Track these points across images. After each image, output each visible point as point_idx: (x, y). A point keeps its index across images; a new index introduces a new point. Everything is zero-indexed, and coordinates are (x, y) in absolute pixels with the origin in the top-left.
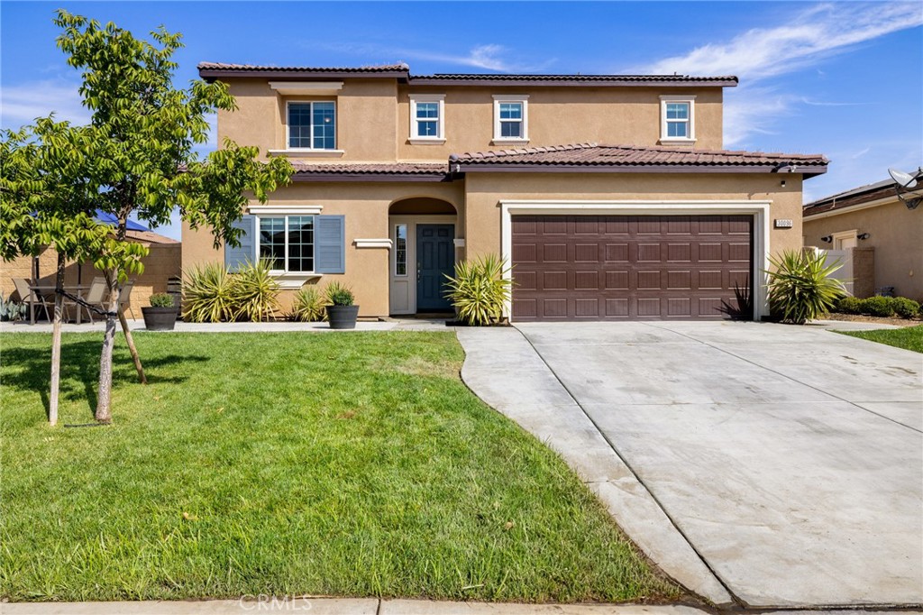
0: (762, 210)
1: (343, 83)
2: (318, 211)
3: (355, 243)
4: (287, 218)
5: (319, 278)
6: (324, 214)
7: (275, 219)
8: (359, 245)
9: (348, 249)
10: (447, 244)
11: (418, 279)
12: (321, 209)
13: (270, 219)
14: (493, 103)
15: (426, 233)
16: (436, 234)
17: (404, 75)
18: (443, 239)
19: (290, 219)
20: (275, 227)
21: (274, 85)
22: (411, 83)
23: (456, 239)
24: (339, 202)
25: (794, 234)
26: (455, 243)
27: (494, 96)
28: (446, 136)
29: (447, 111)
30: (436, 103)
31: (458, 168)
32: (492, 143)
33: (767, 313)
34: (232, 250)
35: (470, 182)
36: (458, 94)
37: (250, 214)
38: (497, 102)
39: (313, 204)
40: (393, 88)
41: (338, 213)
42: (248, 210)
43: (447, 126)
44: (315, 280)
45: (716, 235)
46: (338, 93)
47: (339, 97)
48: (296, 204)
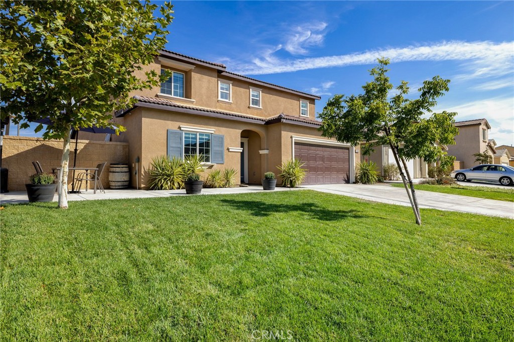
0: (353, 146)
1: (195, 67)
2: (213, 132)
3: (228, 149)
4: (198, 134)
6: (215, 134)
7: (192, 134)
8: (230, 150)
9: (226, 152)
13: (189, 134)
14: (249, 89)
19: (200, 134)
20: (192, 138)
22: (222, 74)
23: (261, 150)
24: (221, 128)
25: (359, 155)
26: (261, 152)
27: (250, 87)
28: (232, 101)
29: (232, 89)
30: (228, 85)
31: (284, 121)
32: (249, 107)
33: (355, 181)
34: (171, 149)
35: (282, 127)
36: (236, 83)
37: (180, 130)
38: (251, 90)
39: (210, 128)
40: (216, 74)
41: (221, 134)
42: (180, 128)
43: (232, 96)
44: (211, 167)
45: (342, 154)
46: (191, 71)
47: (192, 73)
48: (202, 127)
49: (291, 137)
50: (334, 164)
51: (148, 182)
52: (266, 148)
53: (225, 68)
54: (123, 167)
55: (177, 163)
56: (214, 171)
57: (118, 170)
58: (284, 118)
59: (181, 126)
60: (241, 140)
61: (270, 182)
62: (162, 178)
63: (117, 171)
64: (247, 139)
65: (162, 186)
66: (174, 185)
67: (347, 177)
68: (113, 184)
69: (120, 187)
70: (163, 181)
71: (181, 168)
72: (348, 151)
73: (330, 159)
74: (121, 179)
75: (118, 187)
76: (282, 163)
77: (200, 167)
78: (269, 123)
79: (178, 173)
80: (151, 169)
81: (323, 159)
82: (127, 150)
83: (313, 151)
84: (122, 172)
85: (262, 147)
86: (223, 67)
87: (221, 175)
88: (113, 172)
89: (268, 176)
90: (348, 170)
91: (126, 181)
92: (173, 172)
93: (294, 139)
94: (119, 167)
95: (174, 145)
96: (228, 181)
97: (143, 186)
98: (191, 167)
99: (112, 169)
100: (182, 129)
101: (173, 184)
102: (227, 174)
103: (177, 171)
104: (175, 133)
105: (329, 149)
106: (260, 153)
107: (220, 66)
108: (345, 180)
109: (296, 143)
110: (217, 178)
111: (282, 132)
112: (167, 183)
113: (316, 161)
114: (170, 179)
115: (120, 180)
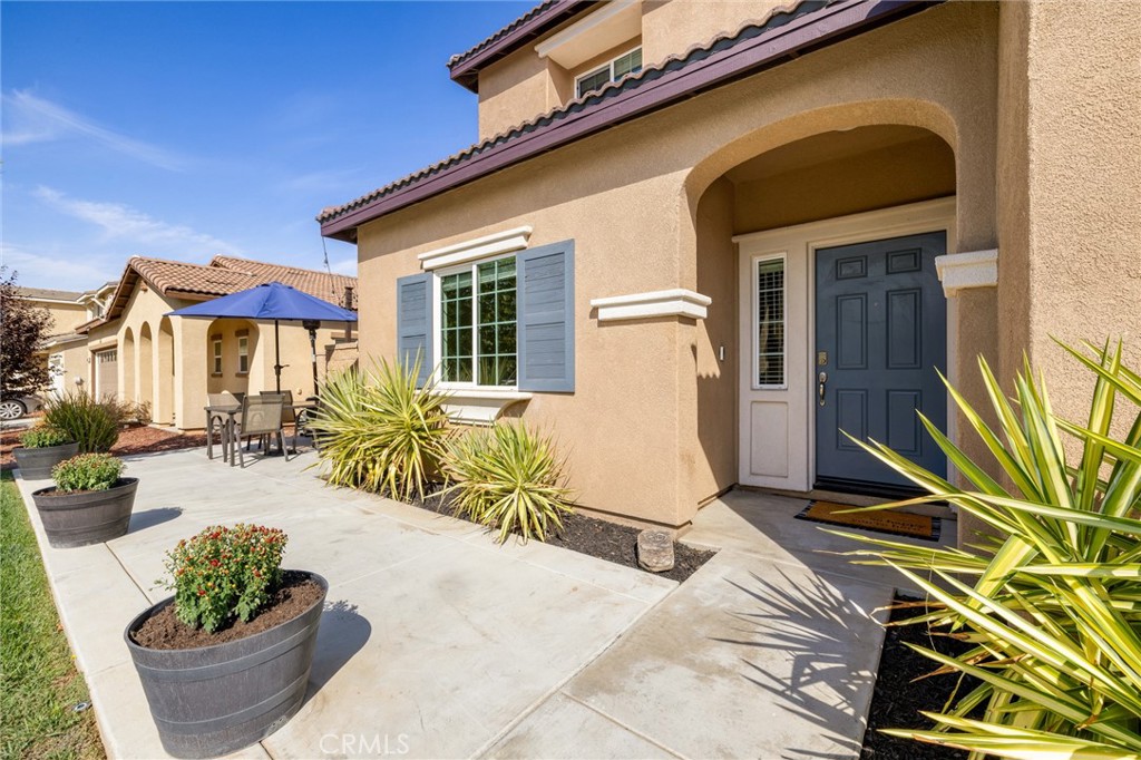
3: (595, 312)
4: (476, 268)
5: (524, 403)
6: (535, 245)
8: (604, 314)
10: (918, 293)
11: (818, 398)
12: (527, 236)
13: (455, 277)
15: (845, 271)
16: (877, 270)
18: (906, 280)
19: (482, 269)
20: (461, 291)
24: (563, 207)
37: (425, 270)
39: (514, 226)
41: (561, 238)
42: (422, 263)
44: (516, 408)
59: (421, 256)
95: (410, 331)
104: (410, 286)
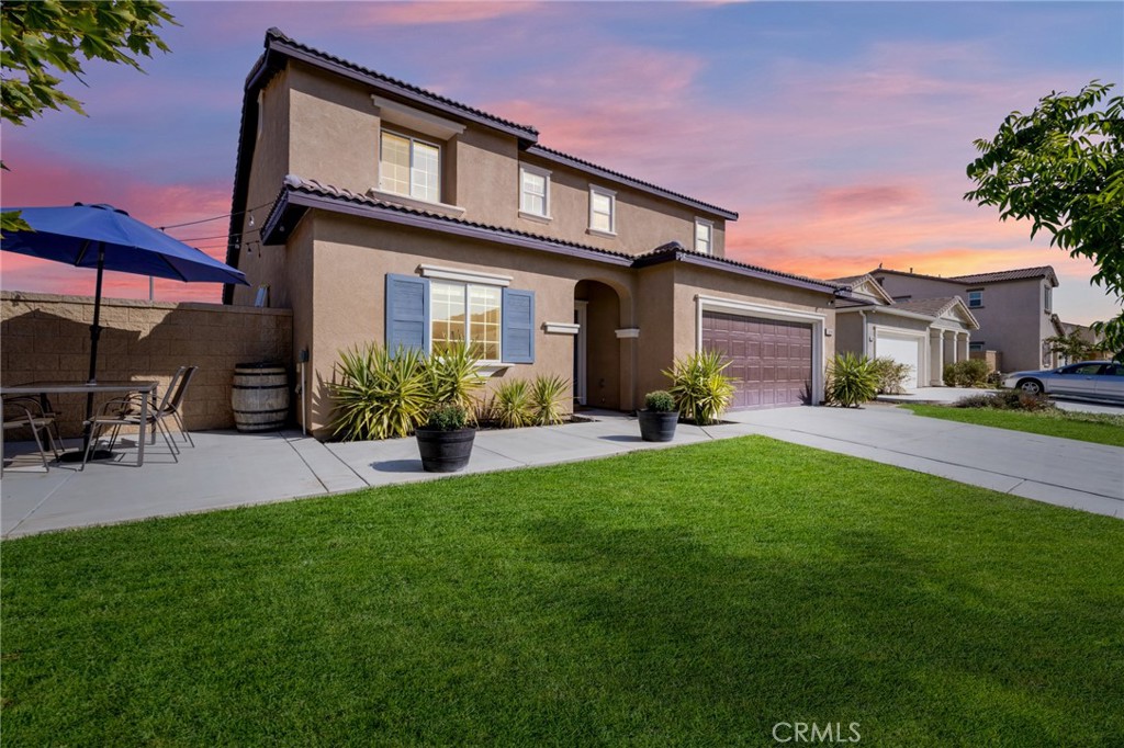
0: (821, 321)
1: (465, 127)
2: (507, 283)
3: (544, 327)
4: (468, 287)
6: (512, 287)
8: (550, 329)
9: (538, 333)
12: (510, 281)
14: (589, 190)
17: (530, 137)
19: (472, 289)
20: (453, 298)
21: (378, 101)
22: (529, 150)
23: (620, 328)
24: (528, 274)
25: (832, 340)
26: (621, 334)
27: (591, 185)
28: (552, 215)
29: (552, 189)
30: (542, 180)
31: (683, 257)
32: (588, 232)
33: (823, 400)
34: (396, 326)
35: (676, 272)
36: (560, 175)
37: (422, 276)
38: (592, 191)
39: (500, 273)
40: (515, 150)
41: (527, 289)
42: (420, 270)
43: (552, 205)
44: (501, 372)
45: (797, 338)
46: (455, 138)
47: (459, 143)
48: (481, 270)
49: (696, 299)
50: (782, 362)
51: (330, 415)
52: (632, 324)
53: (537, 133)
54: (269, 374)
55: (409, 363)
56: (509, 384)
57: (253, 381)
58: (683, 251)
59: (423, 266)
60: (575, 304)
61: (663, 421)
62: (367, 406)
63: (250, 384)
64: (586, 303)
65: (365, 430)
66: (401, 426)
67: (808, 390)
68: (241, 418)
69: (262, 427)
70: (368, 415)
71: (419, 377)
72: (809, 331)
73: (776, 351)
74: (262, 405)
75: (256, 427)
76: (675, 361)
77: (473, 376)
78: (642, 263)
79: (411, 392)
80: (339, 381)
81: (759, 350)
82: (288, 327)
83: (739, 331)
84: (263, 388)
85: (623, 323)
86: (530, 131)
87: (528, 395)
88: (242, 387)
89: (658, 403)
90: (808, 374)
91: (276, 411)
92: (399, 390)
93: (701, 301)
94: (258, 374)
95: (404, 317)
96: (544, 408)
97: (315, 426)
98: (448, 375)
99: (239, 380)
100: (426, 273)
101: (399, 422)
102: (542, 390)
103: (408, 386)
104: (404, 283)
105: (771, 327)
106: (618, 336)
107: (524, 129)
108: (803, 398)
109: (707, 314)
110: (517, 402)
111: (676, 285)
112: (380, 422)
113: (745, 355)
114: (388, 410)
115: (258, 409)
